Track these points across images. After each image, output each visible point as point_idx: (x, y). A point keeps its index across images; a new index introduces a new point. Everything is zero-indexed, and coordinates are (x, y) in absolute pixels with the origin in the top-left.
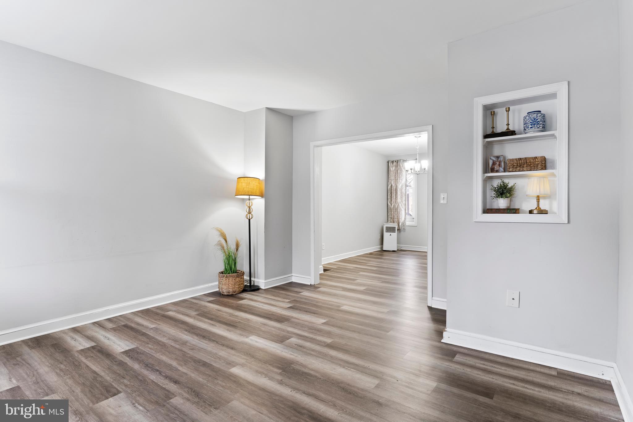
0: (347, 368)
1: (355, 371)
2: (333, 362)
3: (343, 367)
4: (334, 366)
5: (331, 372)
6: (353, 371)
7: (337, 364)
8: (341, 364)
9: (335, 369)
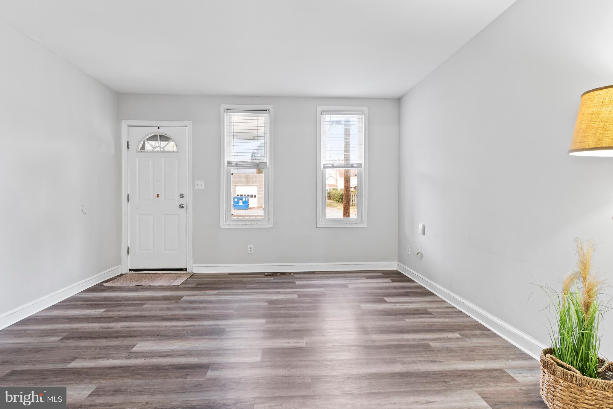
0: (169, 351)
1: (159, 351)
2: (186, 351)
3: (173, 350)
4: (182, 348)
5: (183, 343)
6: (161, 350)
7: (182, 351)
8: (176, 353)
9: (181, 346)
